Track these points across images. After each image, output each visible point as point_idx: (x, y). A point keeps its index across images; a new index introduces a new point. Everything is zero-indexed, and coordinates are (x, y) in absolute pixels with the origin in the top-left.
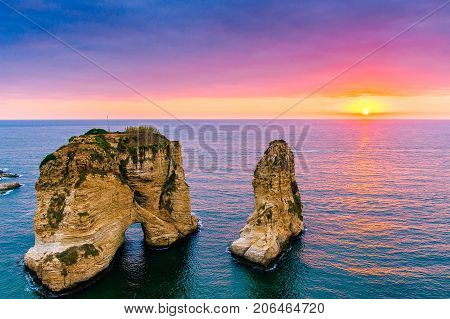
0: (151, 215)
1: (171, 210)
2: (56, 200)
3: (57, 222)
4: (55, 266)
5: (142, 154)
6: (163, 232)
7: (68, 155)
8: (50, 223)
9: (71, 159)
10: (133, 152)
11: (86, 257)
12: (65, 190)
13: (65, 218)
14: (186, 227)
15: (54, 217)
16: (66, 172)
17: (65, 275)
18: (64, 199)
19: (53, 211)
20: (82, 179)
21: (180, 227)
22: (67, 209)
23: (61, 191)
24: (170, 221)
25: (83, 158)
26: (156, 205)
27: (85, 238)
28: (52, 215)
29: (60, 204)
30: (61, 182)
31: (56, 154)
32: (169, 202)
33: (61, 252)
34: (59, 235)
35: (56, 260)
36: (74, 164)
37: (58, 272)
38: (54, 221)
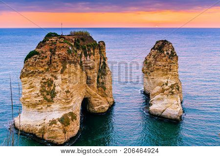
0: (94, 92)
1: (105, 88)
2: (44, 83)
3: (52, 98)
4: (59, 127)
5: (89, 50)
6: (101, 103)
7: (50, 51)
8: (45, 98)
9: (53, 54)
10: (84, 49)
11: (73, 120)
12: (52, 76)
13: (58, 95)
14: (112, 100)
15: (48, 94)
16: (50, 63)
17: (65, 133)
18: (52, 82)
19: (45, 91)
20: (65, 67)
21: (109, 99)
22: (58, 89)
23: (48, 76)
24: (104, 95)
25: (64, 53)
26: (96, 86)
27: (69, 108)
28: (45, 93)
29: (50, 85)
30: (47, 70)
31: (38, 50)
32: (103, 83)
33: (60, 117)
34: (55, 106)
35: (58, 123)
36: (56, 57)
37: (61, 131)
38: (49, 97)
